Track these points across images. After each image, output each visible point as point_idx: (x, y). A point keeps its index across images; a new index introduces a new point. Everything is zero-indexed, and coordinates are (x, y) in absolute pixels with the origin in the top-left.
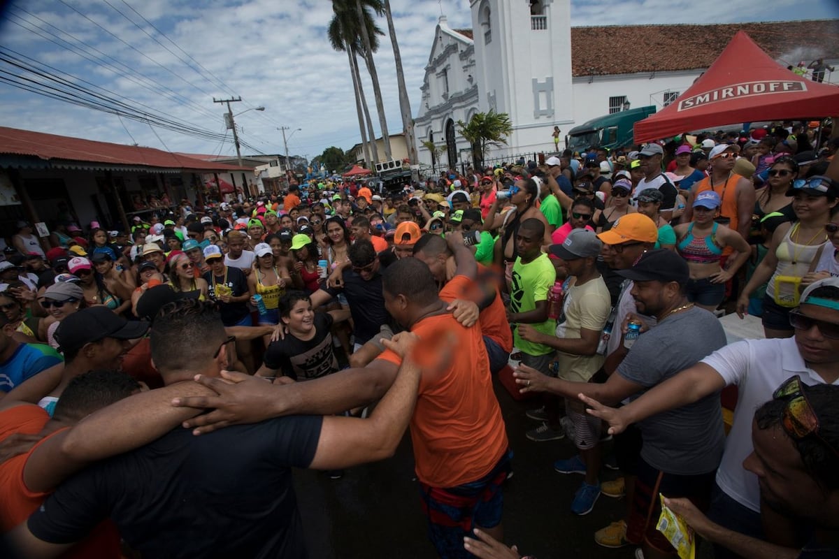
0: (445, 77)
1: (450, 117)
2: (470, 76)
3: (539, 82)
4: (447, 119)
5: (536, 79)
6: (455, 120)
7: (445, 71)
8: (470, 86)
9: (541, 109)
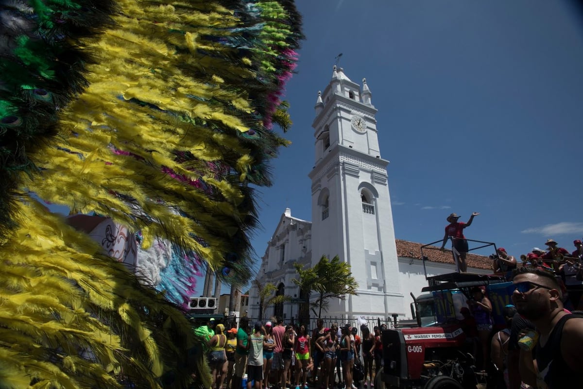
0: (282, 250)
1: (282, 281)
2: (304, 247)
3: (370, 253)
4: (279, 283)
5: (368, 251)
6: (286, 284)
7: (283, 246)
8: (303, 255)
9: (373, 278)
